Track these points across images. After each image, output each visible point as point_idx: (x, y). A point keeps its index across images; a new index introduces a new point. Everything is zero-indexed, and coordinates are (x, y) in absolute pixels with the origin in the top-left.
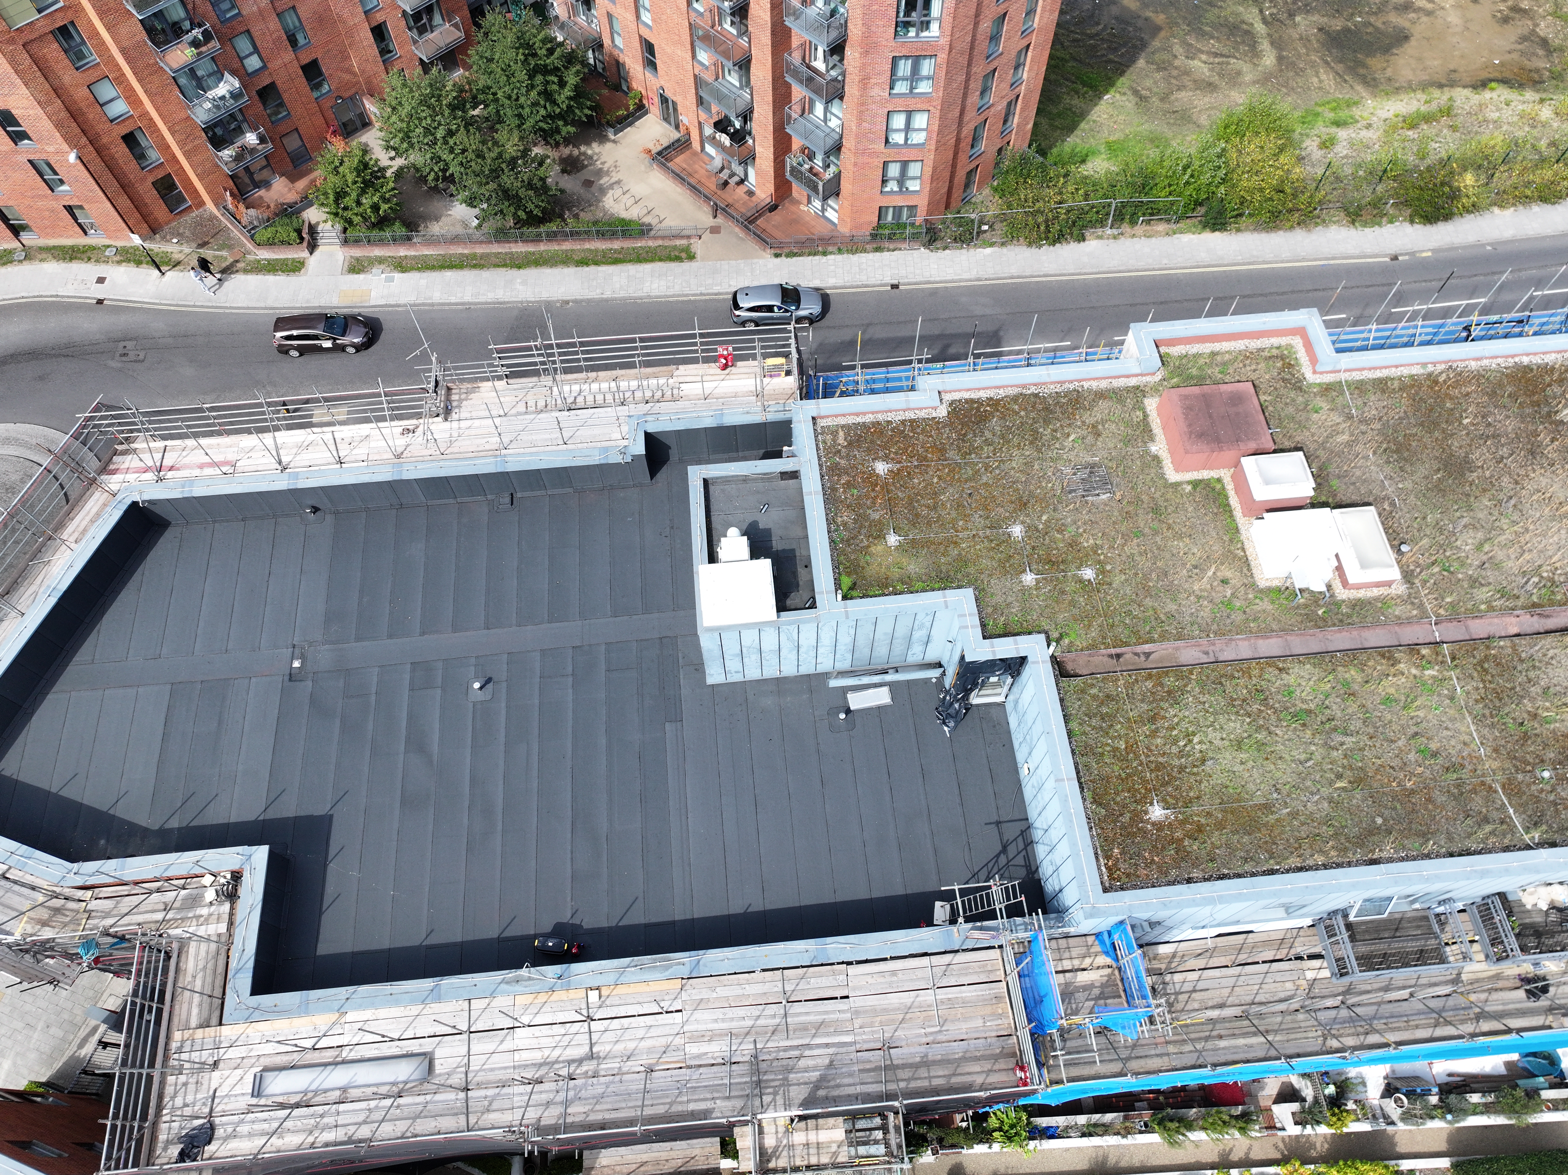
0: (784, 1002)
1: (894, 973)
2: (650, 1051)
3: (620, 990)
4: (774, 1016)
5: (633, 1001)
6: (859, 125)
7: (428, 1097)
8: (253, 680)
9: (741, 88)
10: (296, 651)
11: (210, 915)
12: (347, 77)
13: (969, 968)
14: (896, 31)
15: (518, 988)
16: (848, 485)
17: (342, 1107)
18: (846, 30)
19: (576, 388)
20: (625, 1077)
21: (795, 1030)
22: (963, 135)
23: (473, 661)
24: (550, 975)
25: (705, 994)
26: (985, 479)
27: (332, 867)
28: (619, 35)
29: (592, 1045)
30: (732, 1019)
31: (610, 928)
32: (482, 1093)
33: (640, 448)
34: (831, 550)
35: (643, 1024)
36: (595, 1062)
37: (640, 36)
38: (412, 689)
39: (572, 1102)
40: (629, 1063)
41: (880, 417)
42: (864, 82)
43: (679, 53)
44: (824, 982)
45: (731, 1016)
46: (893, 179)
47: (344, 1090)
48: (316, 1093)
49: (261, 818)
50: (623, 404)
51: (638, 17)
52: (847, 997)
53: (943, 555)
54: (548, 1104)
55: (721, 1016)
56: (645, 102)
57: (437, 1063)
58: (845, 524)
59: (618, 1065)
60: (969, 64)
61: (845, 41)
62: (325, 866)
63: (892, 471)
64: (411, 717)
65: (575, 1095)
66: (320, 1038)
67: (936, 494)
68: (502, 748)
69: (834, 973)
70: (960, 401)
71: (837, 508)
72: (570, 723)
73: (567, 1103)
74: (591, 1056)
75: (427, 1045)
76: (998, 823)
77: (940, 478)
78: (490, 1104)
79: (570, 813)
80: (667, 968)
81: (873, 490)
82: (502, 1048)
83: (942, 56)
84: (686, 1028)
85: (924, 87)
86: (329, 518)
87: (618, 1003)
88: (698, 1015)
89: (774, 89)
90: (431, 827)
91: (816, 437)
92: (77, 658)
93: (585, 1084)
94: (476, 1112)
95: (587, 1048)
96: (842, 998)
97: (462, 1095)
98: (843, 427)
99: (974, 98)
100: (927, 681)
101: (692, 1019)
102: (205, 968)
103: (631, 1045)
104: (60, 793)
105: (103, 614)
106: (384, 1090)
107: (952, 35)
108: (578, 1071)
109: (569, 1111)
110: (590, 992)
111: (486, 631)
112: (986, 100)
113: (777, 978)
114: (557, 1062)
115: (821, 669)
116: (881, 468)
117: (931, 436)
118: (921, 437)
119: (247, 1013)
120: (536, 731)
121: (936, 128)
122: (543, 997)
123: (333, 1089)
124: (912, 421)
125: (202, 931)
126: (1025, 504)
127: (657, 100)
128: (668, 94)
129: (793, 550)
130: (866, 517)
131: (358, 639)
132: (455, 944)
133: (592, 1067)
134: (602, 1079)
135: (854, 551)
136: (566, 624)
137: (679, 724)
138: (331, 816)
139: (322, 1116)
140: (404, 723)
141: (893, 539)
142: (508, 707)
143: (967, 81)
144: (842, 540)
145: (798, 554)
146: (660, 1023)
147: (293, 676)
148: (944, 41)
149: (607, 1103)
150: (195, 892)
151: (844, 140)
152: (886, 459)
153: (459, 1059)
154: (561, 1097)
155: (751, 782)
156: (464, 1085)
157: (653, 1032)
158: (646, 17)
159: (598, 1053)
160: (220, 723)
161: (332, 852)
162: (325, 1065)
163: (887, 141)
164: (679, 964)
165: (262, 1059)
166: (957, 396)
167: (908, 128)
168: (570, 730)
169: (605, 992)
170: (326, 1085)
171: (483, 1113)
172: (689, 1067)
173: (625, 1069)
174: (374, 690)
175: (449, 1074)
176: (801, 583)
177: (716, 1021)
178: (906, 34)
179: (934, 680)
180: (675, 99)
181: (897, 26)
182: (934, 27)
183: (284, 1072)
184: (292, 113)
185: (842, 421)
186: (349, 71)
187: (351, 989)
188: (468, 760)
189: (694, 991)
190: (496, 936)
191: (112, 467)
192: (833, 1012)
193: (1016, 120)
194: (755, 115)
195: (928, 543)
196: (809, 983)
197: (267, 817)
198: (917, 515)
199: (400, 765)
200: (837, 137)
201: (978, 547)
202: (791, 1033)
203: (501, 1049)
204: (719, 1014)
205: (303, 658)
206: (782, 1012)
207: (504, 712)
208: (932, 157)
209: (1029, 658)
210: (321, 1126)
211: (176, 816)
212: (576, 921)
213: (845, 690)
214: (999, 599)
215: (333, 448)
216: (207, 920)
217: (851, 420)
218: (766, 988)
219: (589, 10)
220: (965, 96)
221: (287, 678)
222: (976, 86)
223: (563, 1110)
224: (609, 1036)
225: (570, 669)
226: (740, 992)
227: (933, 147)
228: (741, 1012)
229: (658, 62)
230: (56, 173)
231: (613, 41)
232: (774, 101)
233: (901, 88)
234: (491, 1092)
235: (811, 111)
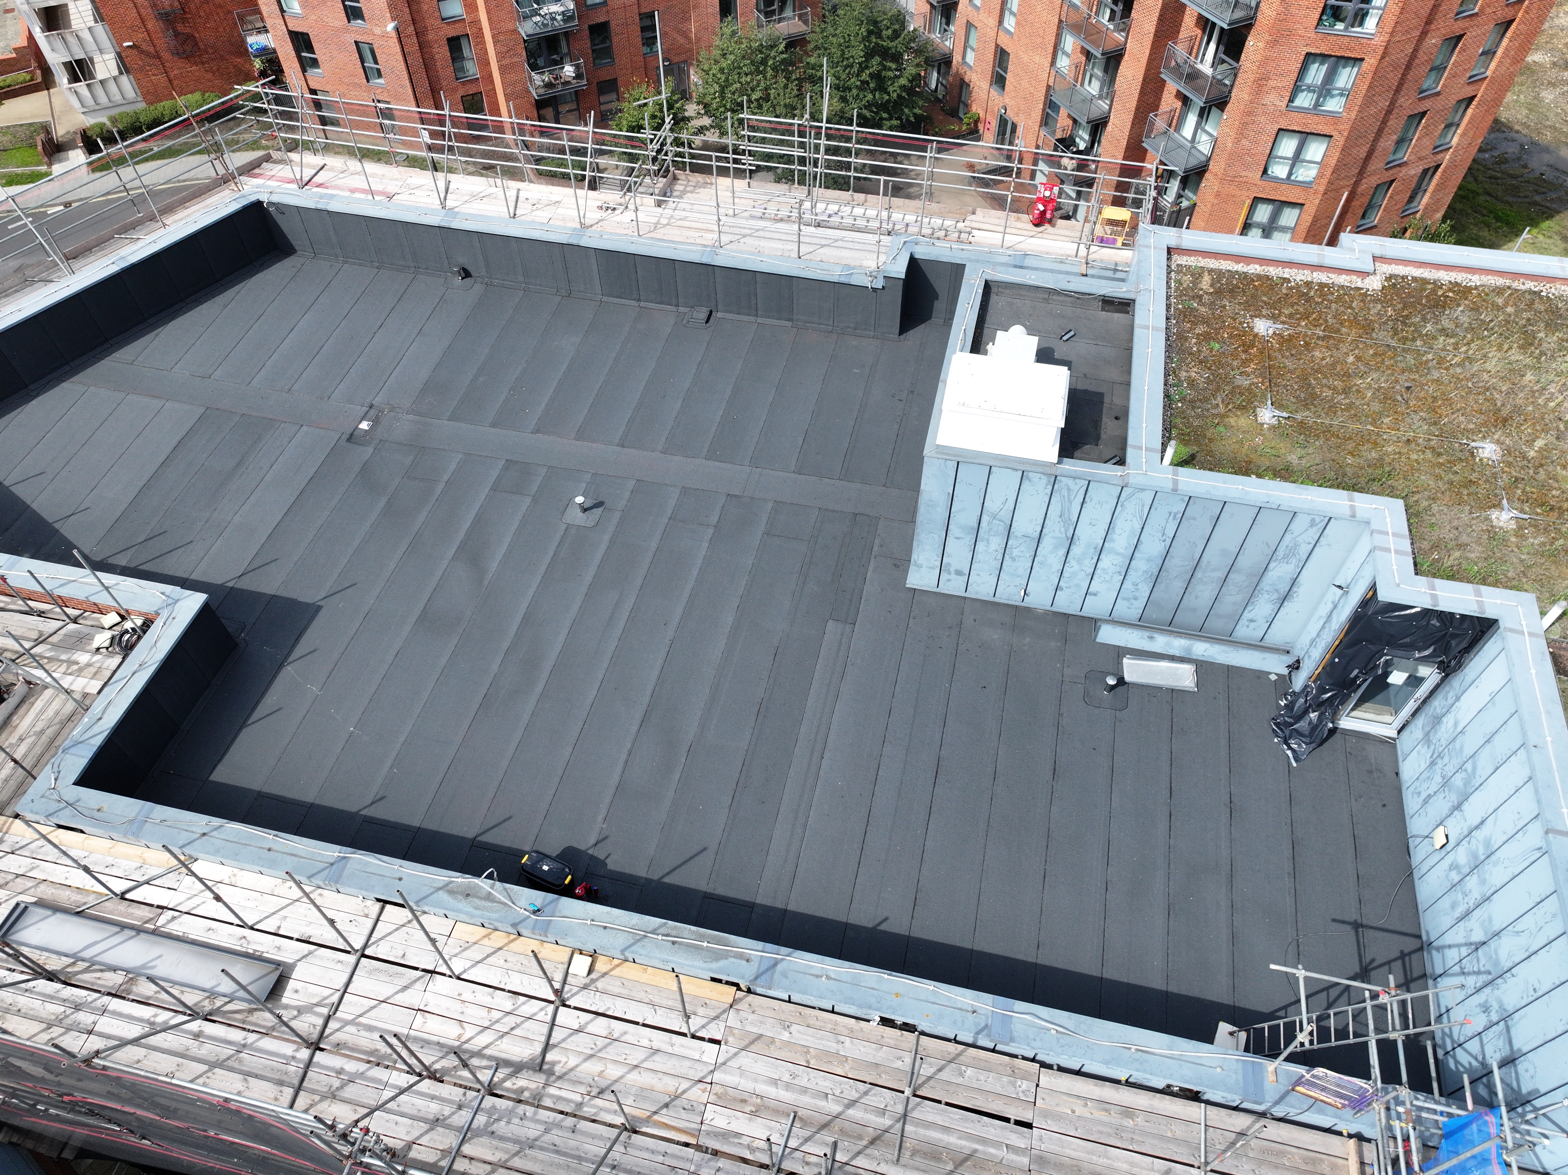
0: (908, 1092)
1: (1128, 1112)
2: (643, 1093)
3: (628, 971)
4: (883, 1112)
5: (641, 995)
6: (1237, 141)
7: (252, 1037)
8: (305, 428)
9: (1100, 97)
10: (372, 411)
11: (89, 665)
12: (681, 40)
13: (1282, 1154)
14: (1320, 19)
15: (464, 905)
16: (1206, 337)
17: (116, 1004)
18: (1255, 13)
19: (833, 208)
20: (584, 1125)
21: (915, 1152)
22: (1359, 190)
23: (588, 477)
24: (523, 903)
25: (768, 1030)
26: (1436, 374)
27: (289, 671)
28: (973, 49)
29: (547, 1047)
30: (804, 1090)
31: (649, 881)
32: (336, 1062)
33: (899, 270)
34: (1164, 406)
35: (645, 1042)
36: (541, 1078)
37: (997, 46)
38: (494, 489)
39: (479, 1133)
40: (598, 1102)
41: (1273, 271)
42: (1260, 84)
43: (1037, 59)
44: (991, 1082)
45: (804, 1082)
46: (1258, 225)
47: (133, 974)
48: (93, 965)
49: (230, 584)
50: (889, 234)
51: (1001, 22)
52: (1029, 1126)
53: (1351, 453)
54: (436, 1122)
55: (786, 1078)
56: (981, 127)
57: (291, 985)
58: (1192, 383)
59: (578, 1098)
60: (1398, 90)
61: (1249, 27)
62: (281, 666)
63: (1280, 335)
64: (478, 521)
65: (487, 1125)
66: (139, 885)
67: (1349, 376)
68: (584, 589)
69: (1014, 1073)
70: (1403, 277)
71: (1181, 360)
72: (691, 583)
73: (467, 1133)
74: (539, 1065)
75: (288, 952)
76: (1357, 926)
77: (1358, 358)
78: (342, 1087)
79: (646, 699)
80: (718, 956)
81: (1245, 352)
82: (402, 998)
83: (1371, 62)
84: (718, 1076)
85: (1334, 105)
86: (478, 288)
87: (616, 990)
88: (745, 1060)
89: (1142, 93)
90: (444, 660)
91: (1169, 273)
92: (117, 355)
93: (511, 1112)
94: (313, 1092)
95: (538, 1049)
96: (1018, 1123)
97: (304, 1054)
98: (1210, 271)
99: (1388, 142)
100: (1261, 675)
101: (734, 1063)
102: (42, 732)
103: (614, 1072)
104: (11, 488)
105: (173, 319)
106: (191, 998)
107: (1392, 34)
108: (508, 1084)
109: (467, 1149)
110: (577, 956)
111: (618, 449)
112: (1399, 155)
113: (905, 1046)
114: (479, 1054)
115: (1087, 611)
116: (1263, 327)
117: (1351, 307)
118: (1334, 306)
119: (55, 806)
120: (639, 581)
121: (1333, 162)
122: (499, 939)
123: (115, 969)
124: (1322, 285)
125: (66, 682)
126: (1505, 420)
127: (994, 124)
128: (1011, 116)
129: (1101, 395)
130: (1230, 381)
131: (453, 418)
132: (406, 828)
133: (533, 1086)
134: (543, 1114)
135: (1198, 416)
136: (729, 466)
137: (848, 628)
138: (319, 608)
139: (77, 1007)
140: (467, 524)
141: (1267, 415)
142: (612, 542)
143: (1389, 112)
144: (1183, 399)
145: (1107, 400)
146: (677, 1050)
147: (353, 437)
148: (1380, 41)
149: (535, 1160)
150: (87, 630)
151: (1211, 163)
152: (1274, 318)
153: (328, 992)
154: (462, 1118)
155: (938, 737)
156: (315, 1037)
157: (658, 1063)
158: (1010, 23)
159: (553, 1064)
160: (238, 465)
161: (298, 651)
162: (123, 926)
163: (1265, 171)
164: (740, 956)
165: (43, 887)
166: (1400, 270)
167: (1297, 158)
168: (686, 593)
169: (602, 965)
170: (110, 958)
171: (324, 1098)
172: (698, 1148)
173: (587, 1111)
174: (445, 478)
175: (300, 1011)
176: (1103, 436)
177: (775, 1082)
178: (1332, 26)
179: (1273, 677)
180: (1015, 120)
181: (1322, 14)
182: (1371, 24)
183: (59, 916)
184: (617, 61)
185: (1212, 264)
186: (685, 35)
187: (216, 821)
188: (531, 591)
189: (751, 1017)
190: (471, 835)
191: (257, 171)
192: (997, 1144)
193: (1425, 200)
194: (1110, 127)
195: (1327, 431)
196: (961, 1074)
197: (238, 586)
198: (1314, 396)
199: (439, 573)
200: (1204, 159)
201: (1414, 457)
202: (907, 1154)
203: (399, 999)
204: (783, 1072)
205: (376, 422)
206: (900, 1109)
207: (603, 547)
208: (1317, 202)
209: (1501, 623)
210: (68, 1021)
211: (130, 553)
212: (599, 853)
213: (1120, 652)
214: (1447, 534)
215: (512, 205)
216: (81, 670)
217: (1225, 265)
218: (881, 1055)
219: (948, 24)
220: (1379, 133)
221: (345, 437)
222: (1396, 124)
223: (455, 1144)
224: (582, 1043)
225: (714, 519)
226: (833, 1046)
227: (1322, 189)
228: (824, 1083)
229: (1010, 77)
230: (376, 62)
231: (964, 57)
232: (1137, 109)
233: (1304, 100)
234: (352, 1066)
235: (1178, 129)
